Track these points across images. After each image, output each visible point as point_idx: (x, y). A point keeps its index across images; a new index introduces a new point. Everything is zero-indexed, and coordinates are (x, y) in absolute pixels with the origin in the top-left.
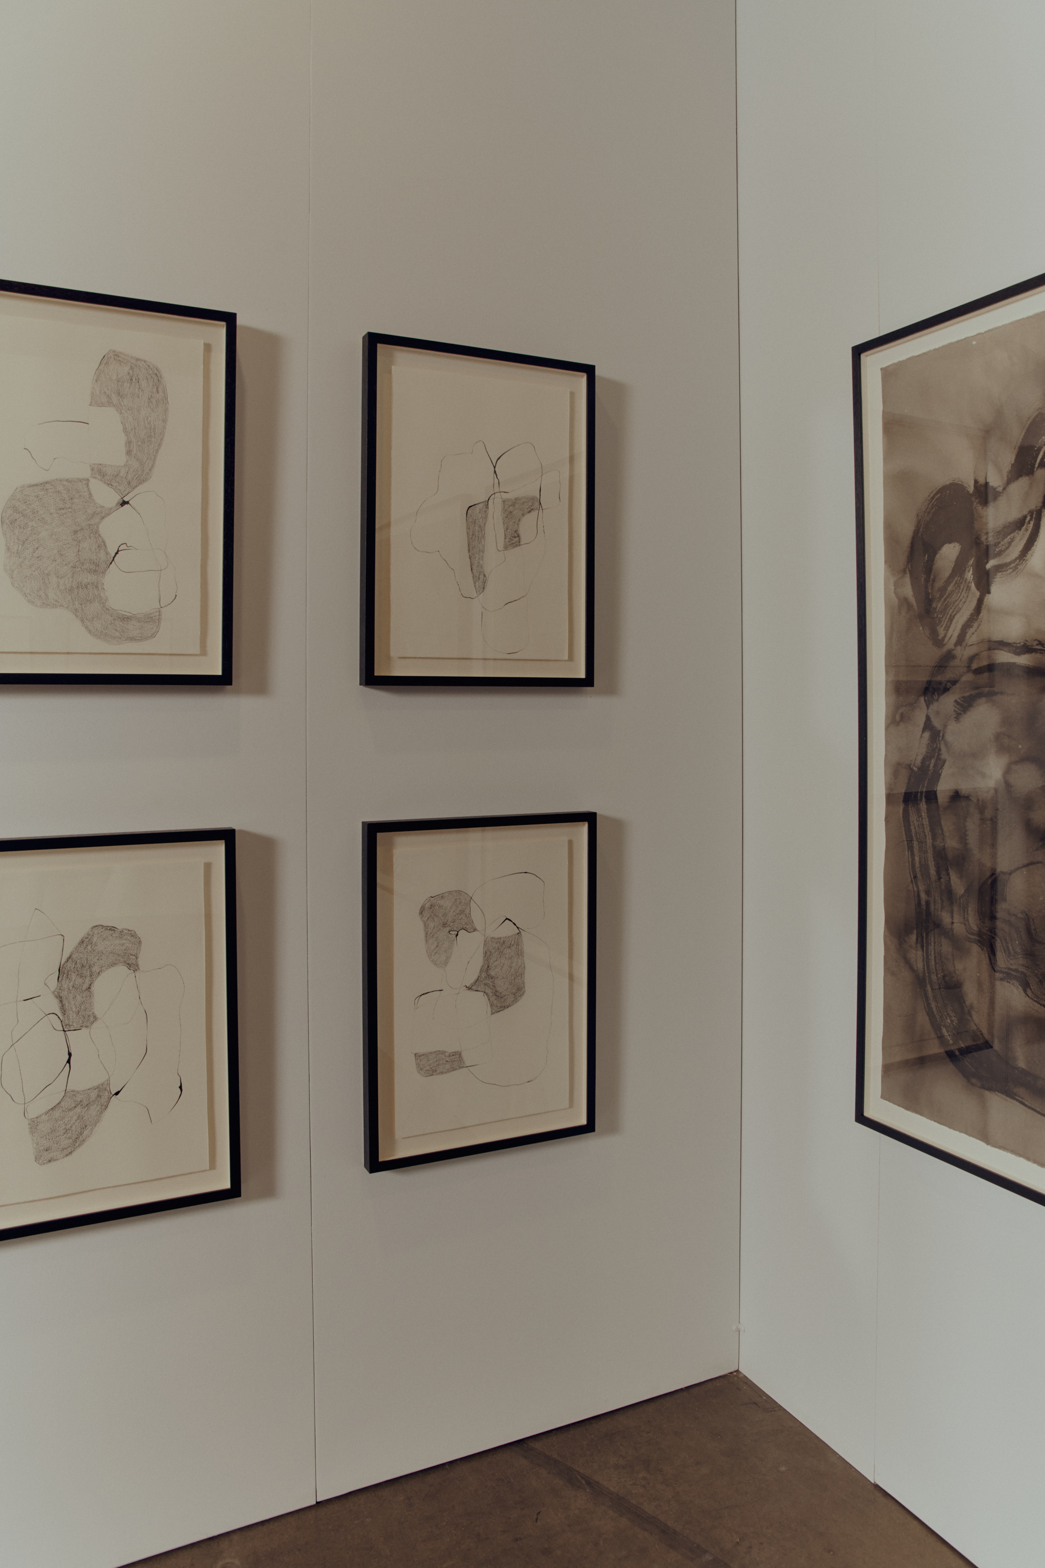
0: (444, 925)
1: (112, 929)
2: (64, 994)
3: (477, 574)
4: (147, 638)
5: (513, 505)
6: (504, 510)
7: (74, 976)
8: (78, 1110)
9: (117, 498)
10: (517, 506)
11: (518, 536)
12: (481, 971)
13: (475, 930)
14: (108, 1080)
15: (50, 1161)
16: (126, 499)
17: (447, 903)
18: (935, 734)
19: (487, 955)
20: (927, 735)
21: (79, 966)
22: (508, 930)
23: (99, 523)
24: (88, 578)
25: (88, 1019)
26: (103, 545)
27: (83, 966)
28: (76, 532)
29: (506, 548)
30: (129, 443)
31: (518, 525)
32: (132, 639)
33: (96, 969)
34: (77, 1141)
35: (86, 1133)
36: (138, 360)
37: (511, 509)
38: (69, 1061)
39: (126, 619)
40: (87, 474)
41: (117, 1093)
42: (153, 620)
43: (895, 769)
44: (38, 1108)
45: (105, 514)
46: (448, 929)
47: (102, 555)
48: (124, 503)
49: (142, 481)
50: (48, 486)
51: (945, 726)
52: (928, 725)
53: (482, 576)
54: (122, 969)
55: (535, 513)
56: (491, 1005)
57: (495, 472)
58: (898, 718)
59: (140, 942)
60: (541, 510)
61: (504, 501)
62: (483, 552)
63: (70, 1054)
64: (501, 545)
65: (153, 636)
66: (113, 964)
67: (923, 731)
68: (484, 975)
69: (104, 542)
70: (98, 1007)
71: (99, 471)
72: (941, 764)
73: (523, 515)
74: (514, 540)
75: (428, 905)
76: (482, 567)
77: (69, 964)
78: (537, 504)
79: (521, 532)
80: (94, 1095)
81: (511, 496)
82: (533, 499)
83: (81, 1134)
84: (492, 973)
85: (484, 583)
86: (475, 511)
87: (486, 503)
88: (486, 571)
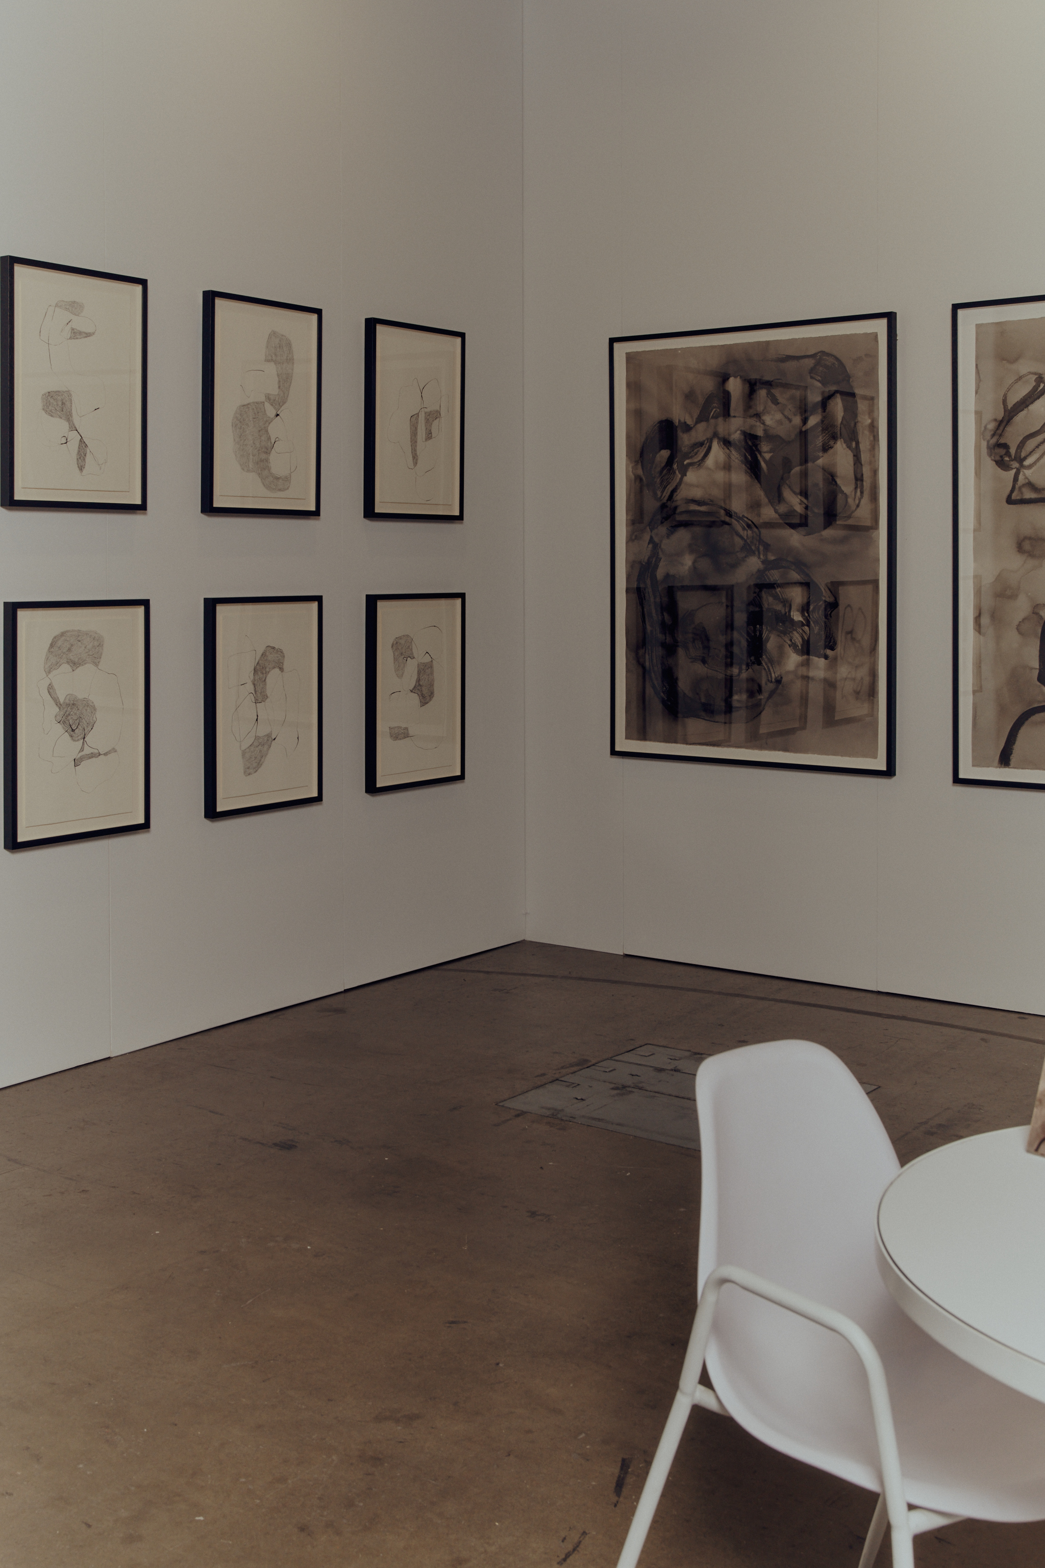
0: (402, 654)
1: (274, 648)
2: (256, 683)
3: (415, 455)
4: (286, 489)
5: (429, 415)
6: (426, 418)
7: (259, 673)
8: (260, 747)
9: (274, 413)
10: (431, 416)
11: (431, 433)
12: (416, 682)
13: (414, 658)
14: (271, 731)
15: (249, 774)
16: (278, 413)
17: (402, 642)
18: (655, 545)
19: (419, 673)
20: (651, 546)
21: (261, 667)
22: (427, 659)
23: (268, 426)
24: (263, 456)
25: (265, 697)
26: (269, 438)
27: (263, 668)
28: (259, 431)
29: (426, 440)
30: (279, 382)
31: (431, 427)
32: (280, 490)
33: (268, 670)
34: (259, 765)
35: (263, 760)
36: (282, 336)
37: (428, 417)
38: (257, 720)
39: (278, 479)
40: (263, 399)
41: (274, 739)
42: (287, 479)
43: (631, 565)
44: (245, 745)
45: (270, 421)
46: (403, 656)
47: (269, 444)
48: (278, 415)
49: (284, 403)
50: (249, 406)
51: (661, 541)
52: (651, 541)
53: (417, 456)
54: (277, 670)
55: (438, 420)
56: (420, 702)
57: (422, 396)
58: (633, 537)
59: (284, 656)
60: (440, 418)
61: (425, 413)
62: (417, 442)
63: (257, 716)
64: (424, 440)
65: (288, 489)
66: (274, 668)
68: (417, 684)
69: (270, 436)
70: (268, 692)
71: (268, 397)
72: (658, 560)
73: (433, 421)
74: (429, 436)
75: (395, 643)
76: (416, 451)
77: (258, 667)
78: (439, 415)
79: (433, 431)
80: (266, 739)
81: (428, 410)
82: (437, 411)
83: (260, 760)
84: (421, 683)
85: (417, 460)
86: (414, 419)
87: (418, 414)
88: (418, 454)
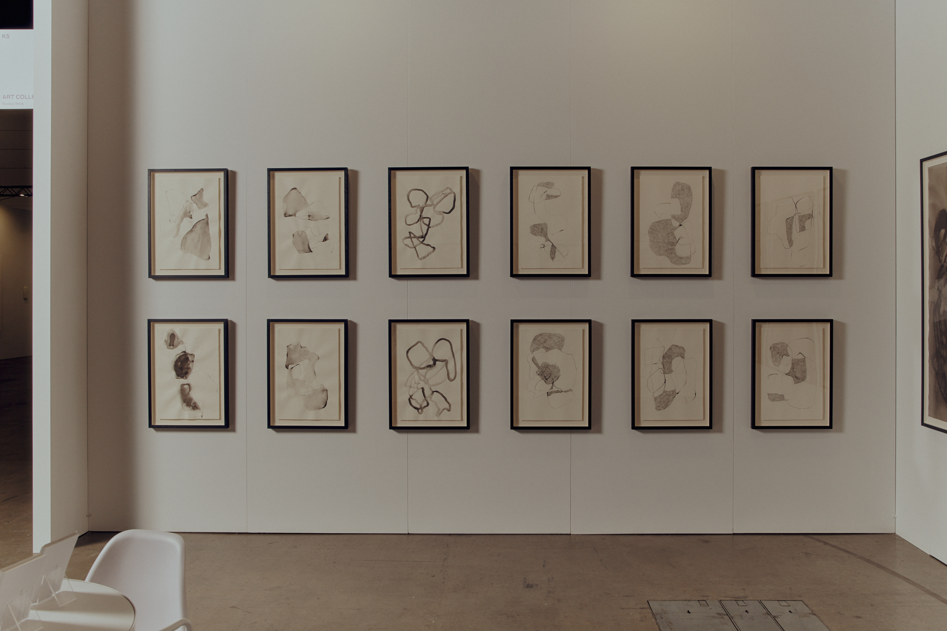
0: (778, 353)
1: (677, 346)
2: (664, 363)
3: (790, 241)
4: (687, 264)
5: (803, 217)
6: (799, 219)
7: (667, 358)
8: (667, 396)
9: (679, 224)
10: (804, 217)
11: (804, 227)
12: (791, 369)
13: (789, 356)
14: (675, 389)
15: (659, 410)
16: (681, 224)
17: (779, 346)
18: (940, 291)
19: (793, 364)
20: (938, 292)
21: (668, 356)
22: (801, 357)
23: (674, 232)
24: (670, 247)
25: (670, 371)
26: (675, 238)
27: (669, 356)
28: (668, 234)
29: (800, 232)
30: (682, 208)
31: (804, 224)
32: (683, 264)
33: (673, 357)
34: (667, 406)
35: (669, 403)
36: (684, 184)
37: (802, 218)
38: (665, 382)
39: (681, 258)
40: (670, 217)
41: (678, 393)
42: (689, 258)
43: (931, 303)
44: (656, 395)
45: (675, 229)
46: (779, 355)
47: (675, 240)
48: (681, 225)
49: (685, 219)
50: (660, 222)
51: (942, 289)
52: (938, 289)
53: (791, 241)
54: (680, 358)
55: (810, 219)
56: (794, 381)
57: (796, 207)
58: (932, 286)
59: (685, 350)
60: (813, 218)
61: (799, 216)
62: (792, 233)
63: (665, 380)
64: (798, 230)
65: (689, 263)
66: (677, 356)
67: (937, 291)
68: (792, 371)
69: (675, 236)
70: (673, 368)
71: (674, 217)
72: (941, 301)
73: (806, 220)
74: (803, 229)
75: (773, 346)
76: (791, 238)
77: (666, 355)
78: (811, 216)
79: (805, 226)
80: (671, 393)
81: (802, 214)
82: (810, 215)
83: (668, 403)
84: (795, 370)
85: (792, 243)
86: (788, 220)
87: (793, 217)
88: (793, 239)
